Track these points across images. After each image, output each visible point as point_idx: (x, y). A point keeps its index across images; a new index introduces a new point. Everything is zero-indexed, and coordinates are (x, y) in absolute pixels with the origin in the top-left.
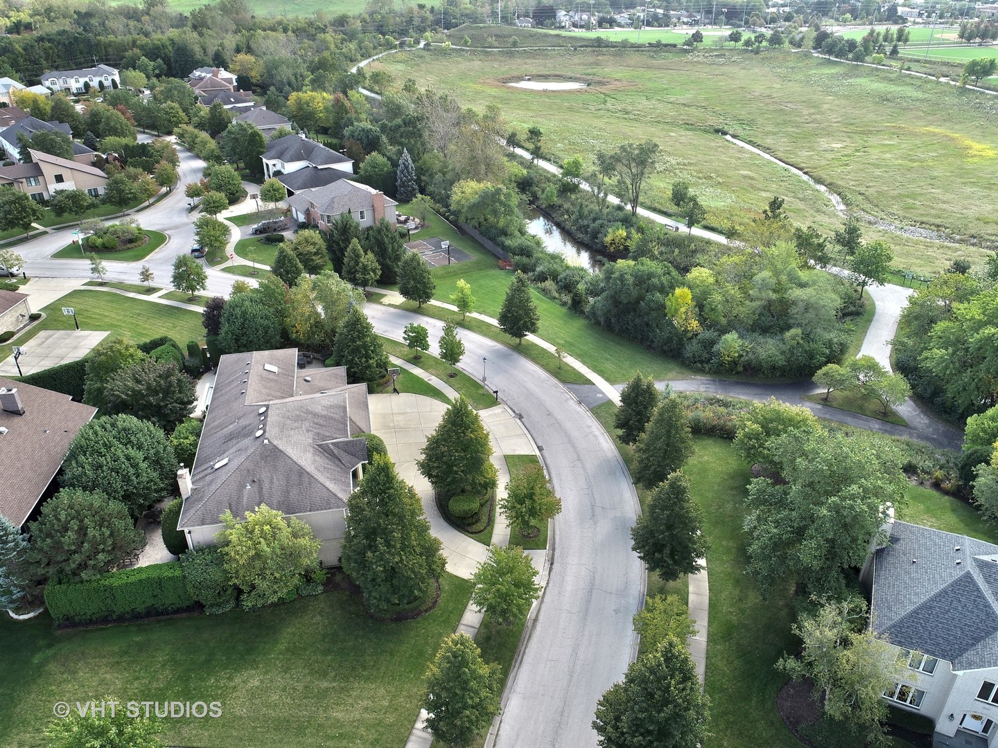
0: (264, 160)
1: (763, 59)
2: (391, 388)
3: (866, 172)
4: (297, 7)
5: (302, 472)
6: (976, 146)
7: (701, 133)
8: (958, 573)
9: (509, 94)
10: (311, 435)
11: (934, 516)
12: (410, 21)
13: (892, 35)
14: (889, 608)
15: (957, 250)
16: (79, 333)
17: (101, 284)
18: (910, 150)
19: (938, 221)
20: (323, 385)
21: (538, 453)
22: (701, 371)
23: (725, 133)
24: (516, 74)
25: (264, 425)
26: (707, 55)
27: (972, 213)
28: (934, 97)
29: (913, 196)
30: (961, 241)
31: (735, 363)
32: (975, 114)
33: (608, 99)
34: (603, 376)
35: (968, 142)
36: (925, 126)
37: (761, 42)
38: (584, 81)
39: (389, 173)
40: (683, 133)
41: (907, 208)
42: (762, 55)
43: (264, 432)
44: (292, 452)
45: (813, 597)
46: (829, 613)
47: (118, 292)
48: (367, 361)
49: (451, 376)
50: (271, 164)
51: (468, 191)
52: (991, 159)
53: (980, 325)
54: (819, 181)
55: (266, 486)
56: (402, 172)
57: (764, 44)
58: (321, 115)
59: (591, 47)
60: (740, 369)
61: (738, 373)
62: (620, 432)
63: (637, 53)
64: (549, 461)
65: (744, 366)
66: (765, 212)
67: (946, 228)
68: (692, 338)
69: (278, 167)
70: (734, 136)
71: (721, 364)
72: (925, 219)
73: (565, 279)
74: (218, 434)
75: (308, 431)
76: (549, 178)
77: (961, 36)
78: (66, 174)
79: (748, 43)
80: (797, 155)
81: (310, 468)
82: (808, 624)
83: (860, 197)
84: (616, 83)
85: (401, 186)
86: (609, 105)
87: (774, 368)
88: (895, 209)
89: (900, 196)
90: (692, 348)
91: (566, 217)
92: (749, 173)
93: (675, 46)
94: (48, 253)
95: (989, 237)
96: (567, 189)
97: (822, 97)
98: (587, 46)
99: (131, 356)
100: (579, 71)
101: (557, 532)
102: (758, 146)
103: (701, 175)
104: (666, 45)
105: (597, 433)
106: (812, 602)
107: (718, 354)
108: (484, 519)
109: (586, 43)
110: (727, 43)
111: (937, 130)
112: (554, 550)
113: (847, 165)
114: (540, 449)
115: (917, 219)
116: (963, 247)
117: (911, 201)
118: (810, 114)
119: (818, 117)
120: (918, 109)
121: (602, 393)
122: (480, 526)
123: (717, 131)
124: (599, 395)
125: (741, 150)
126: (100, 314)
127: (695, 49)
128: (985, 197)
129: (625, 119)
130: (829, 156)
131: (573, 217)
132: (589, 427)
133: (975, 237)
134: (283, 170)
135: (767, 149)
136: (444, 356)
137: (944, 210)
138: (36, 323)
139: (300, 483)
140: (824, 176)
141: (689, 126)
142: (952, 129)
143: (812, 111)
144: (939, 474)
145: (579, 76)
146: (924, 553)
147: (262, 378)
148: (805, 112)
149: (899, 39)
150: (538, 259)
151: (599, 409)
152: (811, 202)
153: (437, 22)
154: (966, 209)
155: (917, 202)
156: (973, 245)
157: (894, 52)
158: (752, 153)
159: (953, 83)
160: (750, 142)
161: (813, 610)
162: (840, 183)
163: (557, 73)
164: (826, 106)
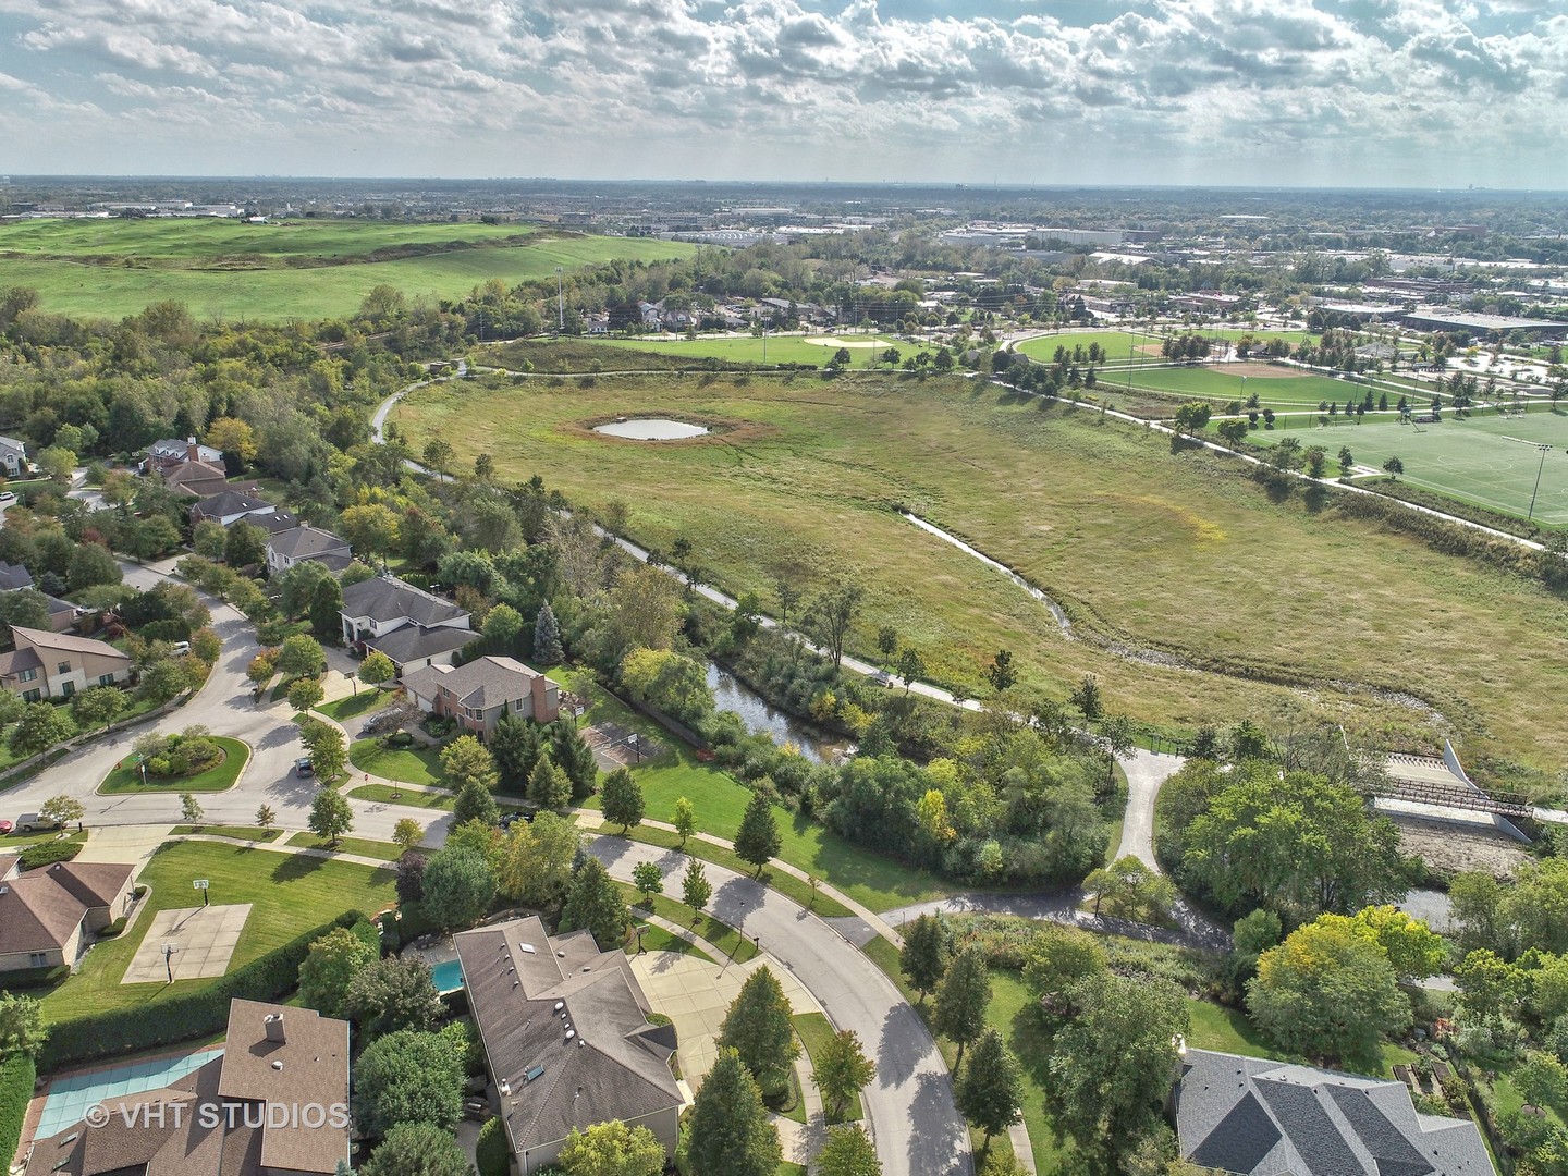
0: (344, 617)
1: (932, 388)
2: (635, 946)
3: (1086, 570)
4: (247, 300)
5: (626, 1071)
6: (1205, 525)
7: (876, 512)
8: (1242, 1094)
9: (605, 450)
10: (614, 1027)
11: (1218, 1032)
12: (434, 331)
13: (1085, 354)
14: (1193, 1133)
15: (1201, 681)
16: (209, 910)
17: (196, 831)
18: (1130, 532)
19: (1174, 640)
20: (577, 958)
21: (822, 1010)
22: (965, 885)
23: (907, 512)
24: (605, 412)
25: (572, 1023)
26: (859, 381)
27: (1211, 624)
28: (1145, 451)
29: (1143, 604)
30: (1204, 668)
31: (1000, 873)
32: (1195, 476)
33: (743, 455)
34: (864, 905)
35: (1194, 519)
36: (1143, 495)
37: (925, 363)
38: (702, 423)
39: (522, 630)
40: (855, 513)
41: (1139, 623)
42: (931, 380)
43: (576, 1032)
44: (608, 1050)
45: (1130, 1133)
46: (1147, 1146)
47: (225, 840)
48: (610, 920)
49: (696, 923)
50: (356, 622)
51: (646, 663)
52: (1221, 544)
53: (1233, 825)
54: (1033, 584)
55: (595, 1091)
56: (542, 629)
57: (929, 364)
58: (396, 536)
59: (702, 370)
60: (1005, 879)
61: (1003, 884)
62: (908, 977)
63: (765, 379)
64: (836, 1019)
65: (1009, 877)
66: (992, 667)
67: (1185, 649)
68: (949, 848)
69: (366, 625)
70: (919, 517)
71: (986, 876)
72: (1161, 638)
73: (786, 774)
74: (508, 1038)
75: (610, 1023)
76: (718, 612)
77: (1166, 353)
78: (73, 660)
79: (909, 365)
80: (1001, 546)
81: (632, 1067)
82: (1132, 1159)
83: (1085, 608)
84: (746, 426)
85: (541, 647)
86: (747, 469)
87: (1040, 876)
88: (1124, 625)
89: (1128, 605)
90: (951, 859)
91: (751, 671)
92: (949, 578)
93: (814, 368)
94: (90, 786)
95: (1230, 661)
96: (744, 630)
97: (1014, 450)
98: (697, 369)
99: (357, 949)
100: (692, 406)
101: (869, 1098)
102: (951, 532)
103: (894, 590)
104: (803, 367)
105: (877, 977)
106: (1131, 1139)
107: (981, 865)
108: (792, 1093)
109: (694, 365)
110: (881, 364)
111: (1156, 501)
112: (871, 1118)
113: (1061, 558)
114: (823, 1004)
115: (1152, 638)
116: (1207, 676)
117: (1140, 612)
118: (1005, 477)
119: (1015, 481)
120: (1130, 469)
121: (868, 926)
122: (792, 1104)
123: (896, 509)
124: (866, 929)
125: (933, 540)
126: (223, 879)
127: (842, 372)
128: (1221, 601)
129: (774, 491)
130: (1038, 545)
131: (761, 671)
132: (867, 970)
133: (1217, 661)
134: (372, 630)
135: (962, 536)
136: (688, 900)
137: (1179, 623)
138: (144, 900)
139: (628, 1084)
140: (1037, 577)
141: (860, 501)
142: (1173, 499)
143: (1006, 472)
144: (1216, 986)
145: (693, 414)
146: (1214, 1078)
147: (528, 964)
148: (999, 475)
149: (1094, 357)
150: (746, 748)
151: (874, 948)
152: (1029, 621)
153: (471, 328)
154: (1203, 620)
155: (1147, 613)
156: (1216, 671)
157: (1091, 379)
158: (947, 544)
159: (1165, 430)
160: (940, 526)
161: (1132, 1144)
162: (1056, 587)
163: (662, 410)
164: (1022, 465)
